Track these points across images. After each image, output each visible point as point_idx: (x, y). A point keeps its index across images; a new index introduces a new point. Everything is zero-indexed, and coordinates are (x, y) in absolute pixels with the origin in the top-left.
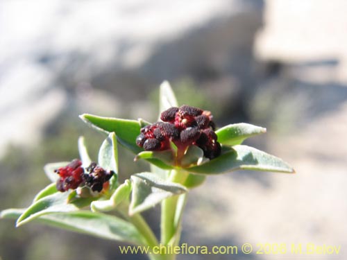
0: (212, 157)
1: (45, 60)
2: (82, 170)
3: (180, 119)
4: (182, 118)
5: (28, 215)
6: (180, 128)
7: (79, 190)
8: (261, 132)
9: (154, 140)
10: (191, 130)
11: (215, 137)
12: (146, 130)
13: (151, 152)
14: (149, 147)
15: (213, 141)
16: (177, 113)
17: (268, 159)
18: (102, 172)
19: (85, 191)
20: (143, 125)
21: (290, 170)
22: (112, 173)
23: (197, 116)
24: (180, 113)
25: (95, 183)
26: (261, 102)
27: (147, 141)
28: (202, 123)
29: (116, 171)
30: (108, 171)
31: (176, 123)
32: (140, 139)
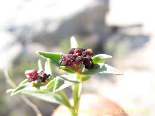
0: (90, 68)
1: (11, 30)
2: (37, 74)
3: (76, 53)
4: (77, 53)
5: (16, 91)
6: (75, 57)
7: (36, 82)
8: (110, 58)
9: (65, 61)
10: (80, 57)
11: (91, 60)
12: (62, 58)
13: (64, 67)
14: (64, 64)
15: (91, 62)
16: (75, 51)
17: (112, 69)
18: (45, 75)
19: (38, 82)
20: (62, 55)
21: (121, 74)
22: (49, 75)
23: (83, 51)
24: (76, 50)
25: (42, 79)
26: (110, 45)
27: (63, 62)
28: (85, 54)
29: (51, 74)
30: (48, 74)
31: (74, 55)
32: (60, 61)
